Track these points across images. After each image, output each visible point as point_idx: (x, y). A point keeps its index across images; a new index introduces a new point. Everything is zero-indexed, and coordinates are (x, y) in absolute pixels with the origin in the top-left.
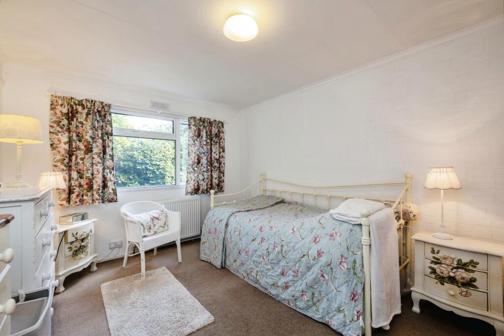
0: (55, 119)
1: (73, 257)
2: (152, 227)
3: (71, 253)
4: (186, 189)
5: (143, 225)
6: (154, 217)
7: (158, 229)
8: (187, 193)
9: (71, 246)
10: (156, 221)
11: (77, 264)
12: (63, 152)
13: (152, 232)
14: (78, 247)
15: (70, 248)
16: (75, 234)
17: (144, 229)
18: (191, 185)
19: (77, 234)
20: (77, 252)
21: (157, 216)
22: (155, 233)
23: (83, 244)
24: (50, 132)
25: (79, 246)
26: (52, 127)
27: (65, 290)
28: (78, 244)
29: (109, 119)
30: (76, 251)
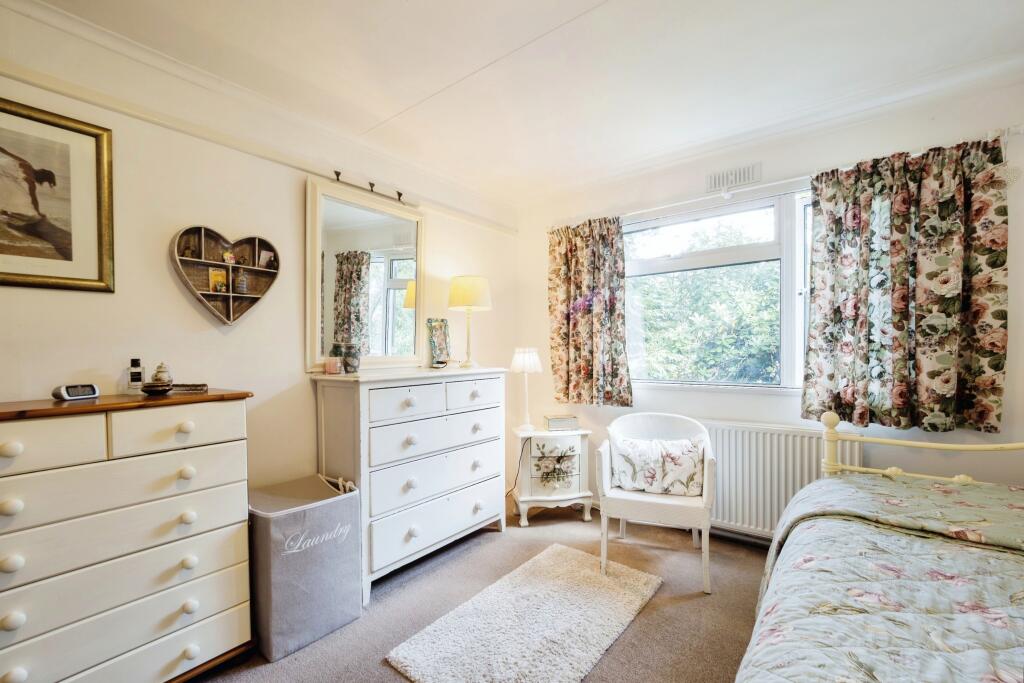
0: (554, 267)
1: (542, 481)
2: (659, 476)
3: (540, 474)
4: (804, 402)
5: (633, 465)
6: (668, 455)
7: (672, 484)
8: (807, 414)
9: (540, 463)
10: (670, 466)
11: (549, 495)
12: (559, 316)
13: (657, 486)
14: (553, 468)
15: (538, 467)
16: (541, 446)
17: (635, 472)
18: (818, 388)
19: (544, 446)
20: (550, 476)
21: (675, 452)
22: (666, 492)
23: (558, 466)
24: (549, 289)
25: (551, 467)
26: (550, 280)
27: (529, 526)
28: (551, 465)
29: (620, 246)
30: (548, 474)
